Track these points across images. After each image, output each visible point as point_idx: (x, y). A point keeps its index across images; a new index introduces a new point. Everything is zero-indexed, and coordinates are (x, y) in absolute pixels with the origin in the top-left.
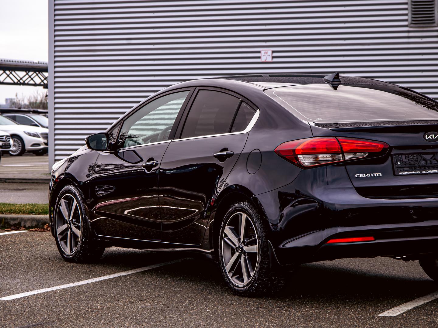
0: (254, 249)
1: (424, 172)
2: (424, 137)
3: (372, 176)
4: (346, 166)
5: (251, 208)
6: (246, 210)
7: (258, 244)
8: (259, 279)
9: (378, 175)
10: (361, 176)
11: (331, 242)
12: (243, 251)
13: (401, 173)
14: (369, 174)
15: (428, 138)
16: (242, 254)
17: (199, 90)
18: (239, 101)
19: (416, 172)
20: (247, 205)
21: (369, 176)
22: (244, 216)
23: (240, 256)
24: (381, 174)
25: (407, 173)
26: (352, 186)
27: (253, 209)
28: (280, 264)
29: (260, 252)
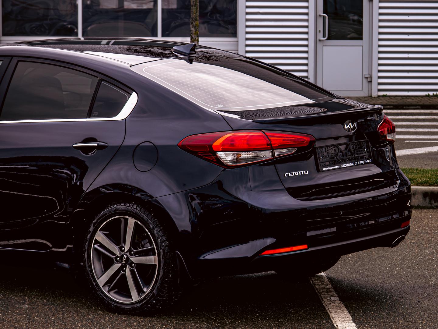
0: (150, 260)
1: (343, 166)
2: (344, 127)
3: (300, 174)
4: (276, 165)
5: (144, 212)
6: (136, 214)
7: (157, 254)
8: (158, 295)
9: (305, 173)
10: (290, 175)
11: (266, 254)
12: (129, 262)
13: (324, 169)
14: (297, 172)
15: (347, 127)
16: (128, 265)
17: (18, 61)
18: (97, 80)
19: (336, 167)
20: (136, 207)
21: (298, 174)
22: (132, 222)
23: (123, 267)
24: (307, 171)
25: (329, 168)
26: (283, 188)
27: (146, 213)
28: (191, 279)
29: (162, 265)
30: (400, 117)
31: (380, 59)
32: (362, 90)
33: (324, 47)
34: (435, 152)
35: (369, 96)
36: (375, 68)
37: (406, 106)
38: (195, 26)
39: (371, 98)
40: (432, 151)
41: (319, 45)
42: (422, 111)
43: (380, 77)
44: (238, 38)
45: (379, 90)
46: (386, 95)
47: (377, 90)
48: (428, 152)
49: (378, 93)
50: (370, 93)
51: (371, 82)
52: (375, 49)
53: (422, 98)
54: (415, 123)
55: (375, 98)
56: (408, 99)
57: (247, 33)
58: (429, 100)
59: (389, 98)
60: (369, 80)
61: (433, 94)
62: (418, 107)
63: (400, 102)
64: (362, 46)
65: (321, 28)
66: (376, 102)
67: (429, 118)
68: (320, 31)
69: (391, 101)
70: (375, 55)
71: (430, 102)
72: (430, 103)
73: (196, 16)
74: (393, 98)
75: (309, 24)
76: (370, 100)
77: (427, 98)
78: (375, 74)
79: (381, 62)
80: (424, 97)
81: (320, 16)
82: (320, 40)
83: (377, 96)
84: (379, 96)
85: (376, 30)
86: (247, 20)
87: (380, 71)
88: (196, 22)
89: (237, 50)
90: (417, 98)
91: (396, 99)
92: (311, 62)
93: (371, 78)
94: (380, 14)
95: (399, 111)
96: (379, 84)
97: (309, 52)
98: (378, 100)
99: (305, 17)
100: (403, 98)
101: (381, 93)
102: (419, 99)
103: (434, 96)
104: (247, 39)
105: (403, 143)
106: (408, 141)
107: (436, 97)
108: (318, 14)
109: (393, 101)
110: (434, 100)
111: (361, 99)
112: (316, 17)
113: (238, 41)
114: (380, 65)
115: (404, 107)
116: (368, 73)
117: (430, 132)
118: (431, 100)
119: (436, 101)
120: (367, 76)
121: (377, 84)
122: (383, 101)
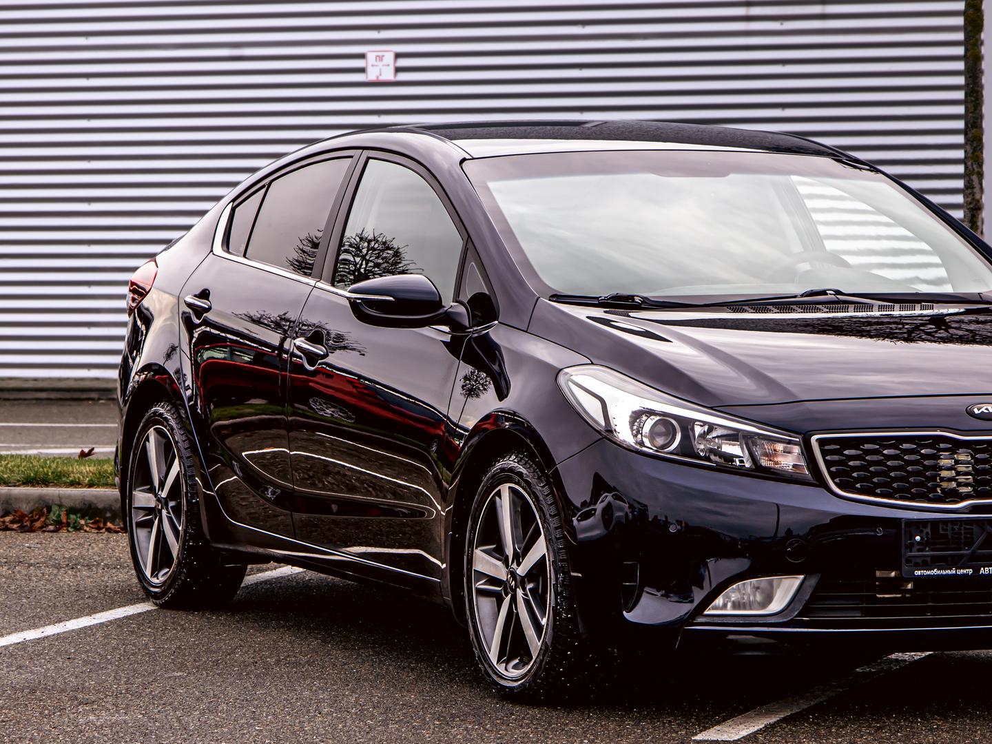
38: (972, 141)
73: (974, 117)
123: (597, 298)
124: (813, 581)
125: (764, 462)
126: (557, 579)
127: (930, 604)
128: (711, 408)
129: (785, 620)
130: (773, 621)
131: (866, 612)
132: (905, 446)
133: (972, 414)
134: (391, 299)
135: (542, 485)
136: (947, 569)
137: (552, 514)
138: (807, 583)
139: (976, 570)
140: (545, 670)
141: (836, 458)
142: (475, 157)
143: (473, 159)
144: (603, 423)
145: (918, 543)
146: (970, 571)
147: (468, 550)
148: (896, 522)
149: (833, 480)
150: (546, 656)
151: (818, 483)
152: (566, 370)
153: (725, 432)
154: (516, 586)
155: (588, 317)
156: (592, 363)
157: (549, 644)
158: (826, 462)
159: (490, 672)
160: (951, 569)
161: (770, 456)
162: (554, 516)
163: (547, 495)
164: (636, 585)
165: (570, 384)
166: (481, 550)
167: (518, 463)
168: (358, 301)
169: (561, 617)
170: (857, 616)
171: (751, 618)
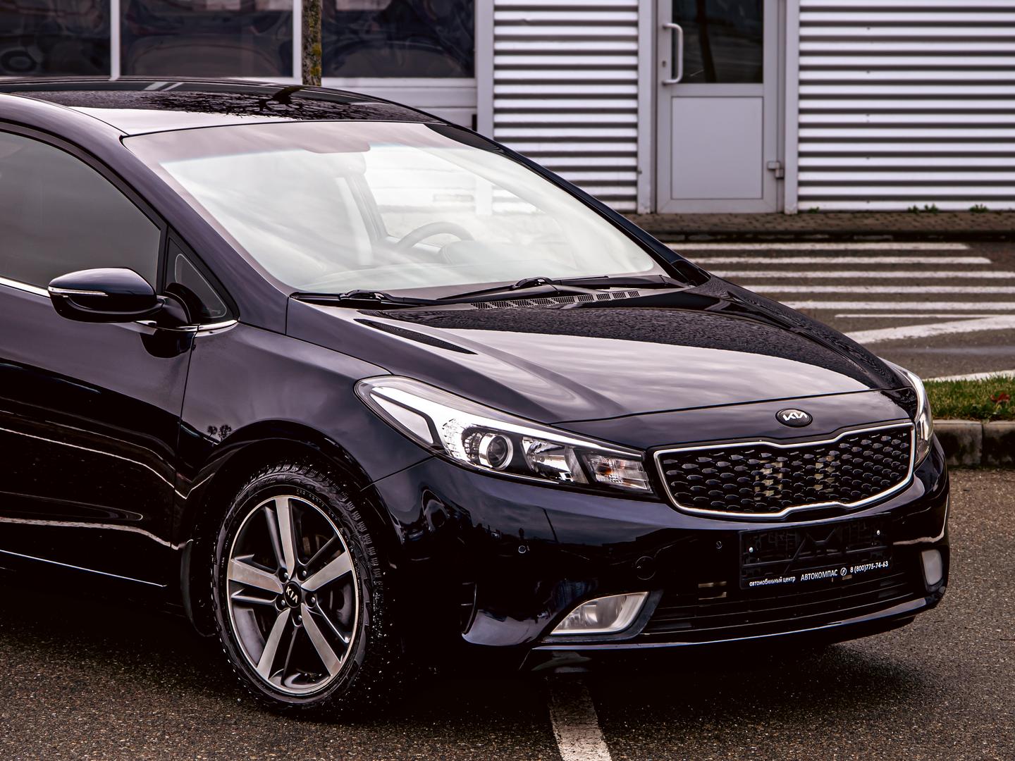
30: (840, 260)
31: (802, 126)
32: (762, 198)
33: (676, 101)
34: (898, 340)
35: (777, 213)
36: (792, 147)
37: (858, 233)
38: (313, 55)
39: (782, 217)
40: (893, 337)
41: (664, 95)
42: (896, 246)
43: (802, 169)
44: (477, 80)
45: (802, 198)
46: (818, 208)
47: (796, 199)
48: (883, 340)
49: (797, 204)
50: (780, 204)
51: (782, 179)
52: (792, 104)
53: (899, 215)
54: (872, 274)
55: (791, 215)
56: (867, 218)
57: (498, 67)
58: (915, 220)
59: (822, 216)
60: (778, 174)
61: (926, 207)
62: (885, 237)
63: (846, 225)
64: (763, 97)
65: (666, 56)
66: (792, 225)
67: (907, 262)
68: (664, 63)
69: (826, 224)
70: (792, 118)
71: (916, 224)
72: (915, 227)
73: (314, 32)
74: (831, 215)
75: (638, 46)
76: (780, 220)
77: (910, 217)
78: (791, 162)
79: (806, 133)
80: (904, 215)
81: (665, 28)
82: (665, 85)
83: (796, 212)
84: (800, 212)
85: (793, 61)
86: (498, 38)
87: (802, 155)
88: (314, 45)
89: (475, 107)
90: (888, 216)
91: (840, 219)
92: (645, 133)
93: (782, 170)
94: (803, 24)
95: (842, 246)
96: (802, 184)
97: (640, 111)
98: (797, 222)
99: (630, 31)
100: (855, 217)
101: (806, 206)
102: (890, 219)
103: (927, 211)
104: (498, 82)
105: (831, 319)
106: (841, 316)
107: (931, 214)
108: (660, 24)
109: (830, 222)
110: (926, 220)
111: (759, 217)
112: (657, 30)
113: (476, 87)
114: (802, 140)
115: (855, 238)
116: (775, 159)
117: (900, 294)
118: (918, 222)
119: (929, 223)
120: (772, 166)
121: (796, 184)
122: (808, 223)
123: (338, 296)
124: (657, 597)
125: (599, 478)
126: (371, 598)
127: (750, 611)
128: (549, 425)
129: (632, 637)
130: (620, 639)
131: (696, 624)
132: (733, 457)
133: (782, 421)
134: (103, 294)
135: (344, 500)
136: (776, 578)
137: (362, 531)
138: (652, 599)
139: (798, 577)
140: (351, 689)
141: (674, 472)
142: (130, 134)
143: (129, 136)
144: (431, 441)
145: (752, 554)
146: (793, 579)
147: (221, 560)
148: (734, 533)
149: (673, 495)
150: (354, 675)
151: (659, 499)
152: (365, 381)
153: (551, 446)
154: (300, 600)
155: (355, 320)
156: (393, 375)
157: (359, 663)
158: (667, 476)
159: (260, 687)
160: (778, 578)
161: (605, 470)
162: (364, 533)
163: (352, 511)
164: (471, 607)
165: (372, 395)
166: (239, 560)
167: (305, 475)
168: (64, 296)
169: (376, 637)
170: (687, 628)
171: (599, 637)
